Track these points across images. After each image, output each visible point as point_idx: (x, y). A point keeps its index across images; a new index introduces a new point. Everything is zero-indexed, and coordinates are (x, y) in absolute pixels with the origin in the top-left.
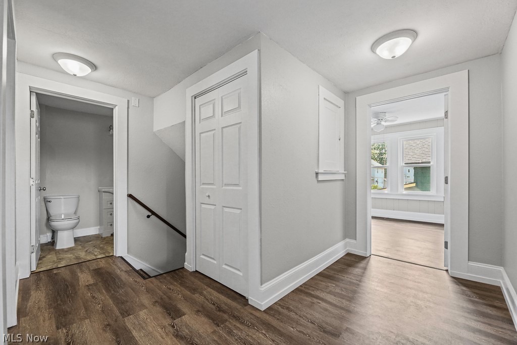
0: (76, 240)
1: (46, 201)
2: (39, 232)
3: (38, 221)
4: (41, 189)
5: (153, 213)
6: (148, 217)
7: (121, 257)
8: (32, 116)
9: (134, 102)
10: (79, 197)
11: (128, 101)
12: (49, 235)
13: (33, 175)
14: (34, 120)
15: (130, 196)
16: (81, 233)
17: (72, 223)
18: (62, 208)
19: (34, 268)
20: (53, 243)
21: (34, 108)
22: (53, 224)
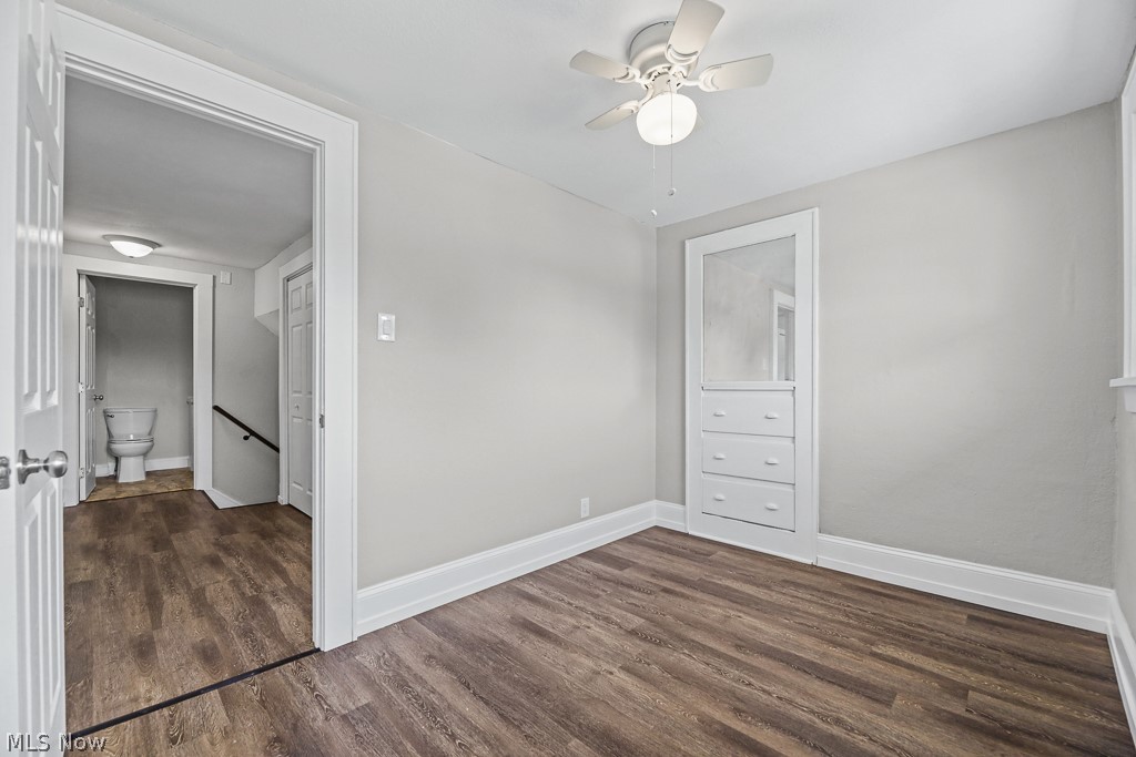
0: (148, 474)
1: (107, 416)
2: (92, 458)
3: (91, 443)
4: (96, 398)
5: (253, 433)
6: (246, 438)
7: (203, 492)
8: (81, 305)
9: (224, 278)
10: (156, 411)
11: (214, 277)
12: (112, 465)
13: (83, 379)
14: (83, 310)
15: (216, 408)
16: (158, 464)
17: (142, 446)
18: (130, 427)
19: (83, 498)
20: (115, 477)
21: (84, 294)
22: (114, 446)
